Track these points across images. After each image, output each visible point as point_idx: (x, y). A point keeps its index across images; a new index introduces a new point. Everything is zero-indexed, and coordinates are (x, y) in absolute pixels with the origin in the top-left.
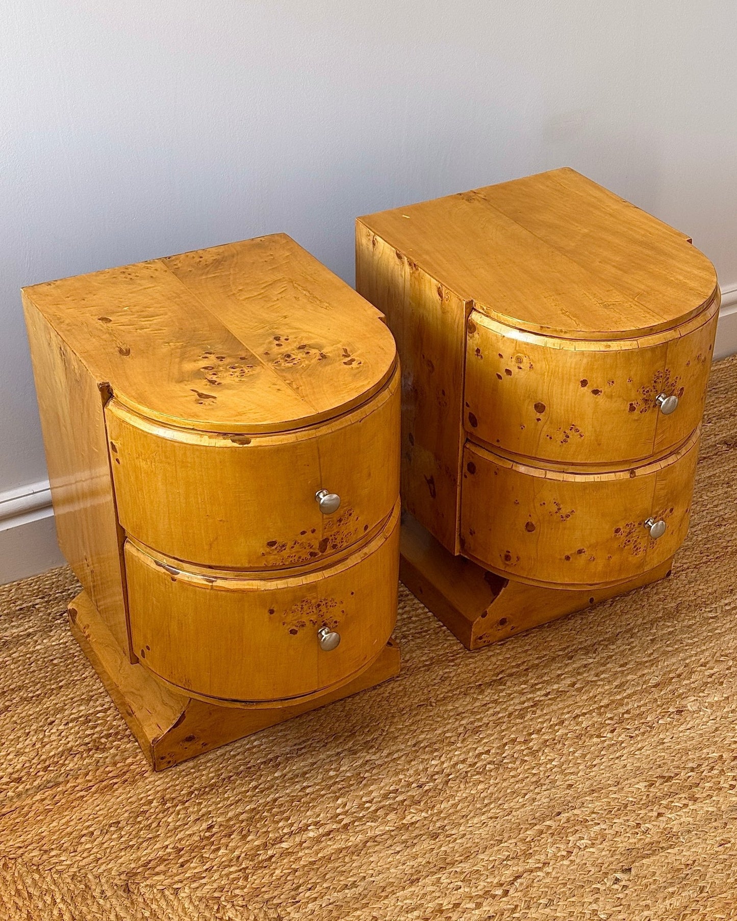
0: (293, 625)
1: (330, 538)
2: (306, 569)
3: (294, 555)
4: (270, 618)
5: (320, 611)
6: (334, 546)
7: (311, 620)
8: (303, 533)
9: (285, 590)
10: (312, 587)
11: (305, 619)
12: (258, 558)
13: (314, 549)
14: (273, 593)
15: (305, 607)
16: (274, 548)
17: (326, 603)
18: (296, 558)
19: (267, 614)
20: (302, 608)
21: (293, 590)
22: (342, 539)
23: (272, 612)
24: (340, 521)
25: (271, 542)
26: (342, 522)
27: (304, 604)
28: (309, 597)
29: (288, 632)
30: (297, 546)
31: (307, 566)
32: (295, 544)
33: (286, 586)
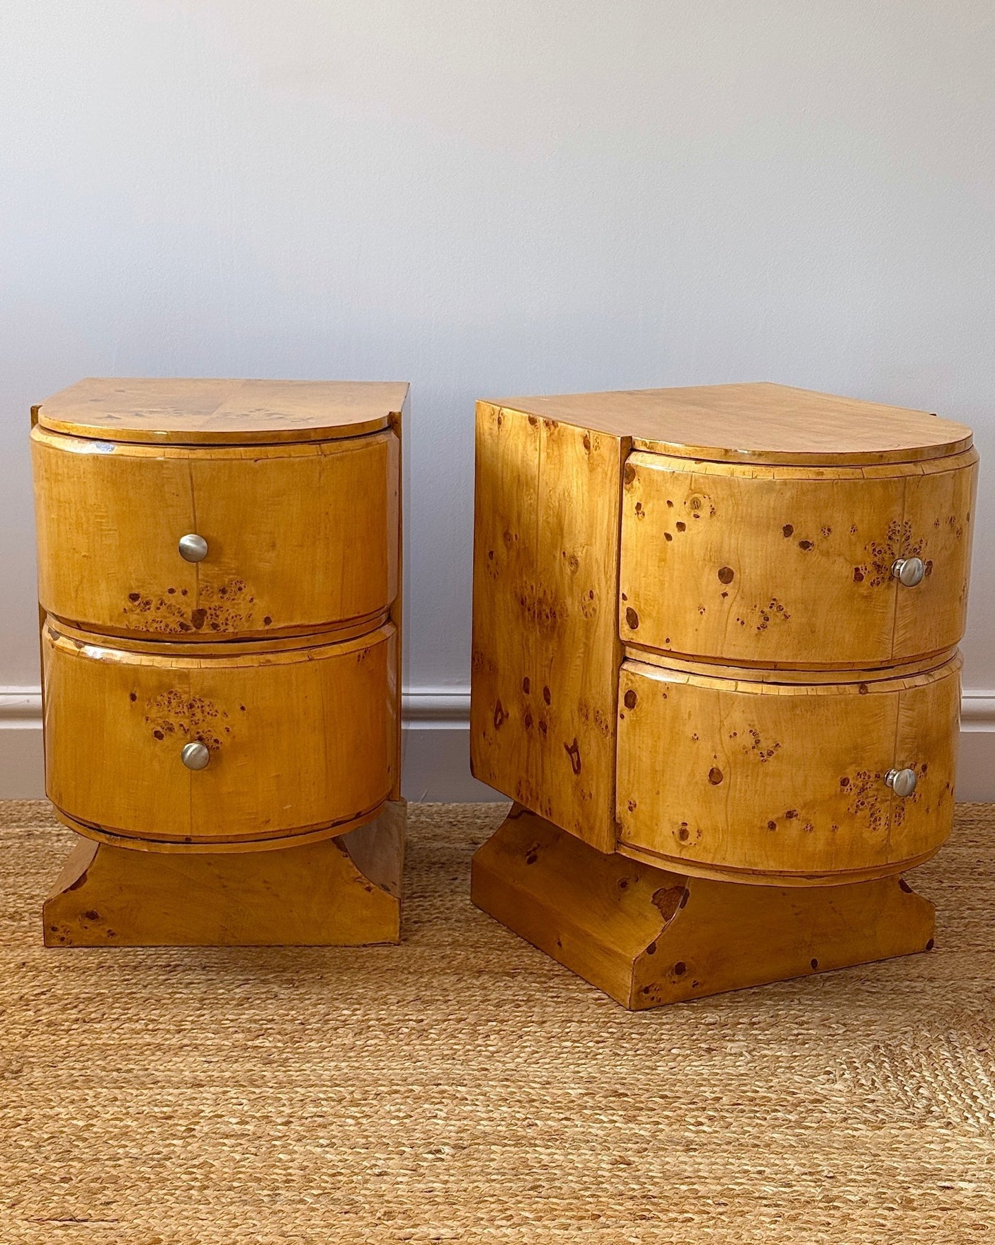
0: (158, 724)
1: (209, 612)
2: (179, 649)
3: (159, 619)
4: (132, 706)
5: (194, 715)
6: (215, 626)
7: (182, 725)
8: (172, 591)
9: (149, 668)
10: (184, 676)
11: (173, 720)
12: (120, 615)
13: (185, 619)
14: (136, 669)
15: (174, 702)
16: (137, 603)
17: (202, 707)
18: (163, 625)
19: (128, 699)
20: (170, 702)
21: (159, 673)
22: (227, 619)
23: (133, 697)
24: (224, 591)
25: (134, 594)
26: (226, 596)
27: (172, 696)
28: (178, 688)
29: (152, 732)
30: (163, 608)
31: (180, 646)
32: (161, 604)
33: (151, 664)
